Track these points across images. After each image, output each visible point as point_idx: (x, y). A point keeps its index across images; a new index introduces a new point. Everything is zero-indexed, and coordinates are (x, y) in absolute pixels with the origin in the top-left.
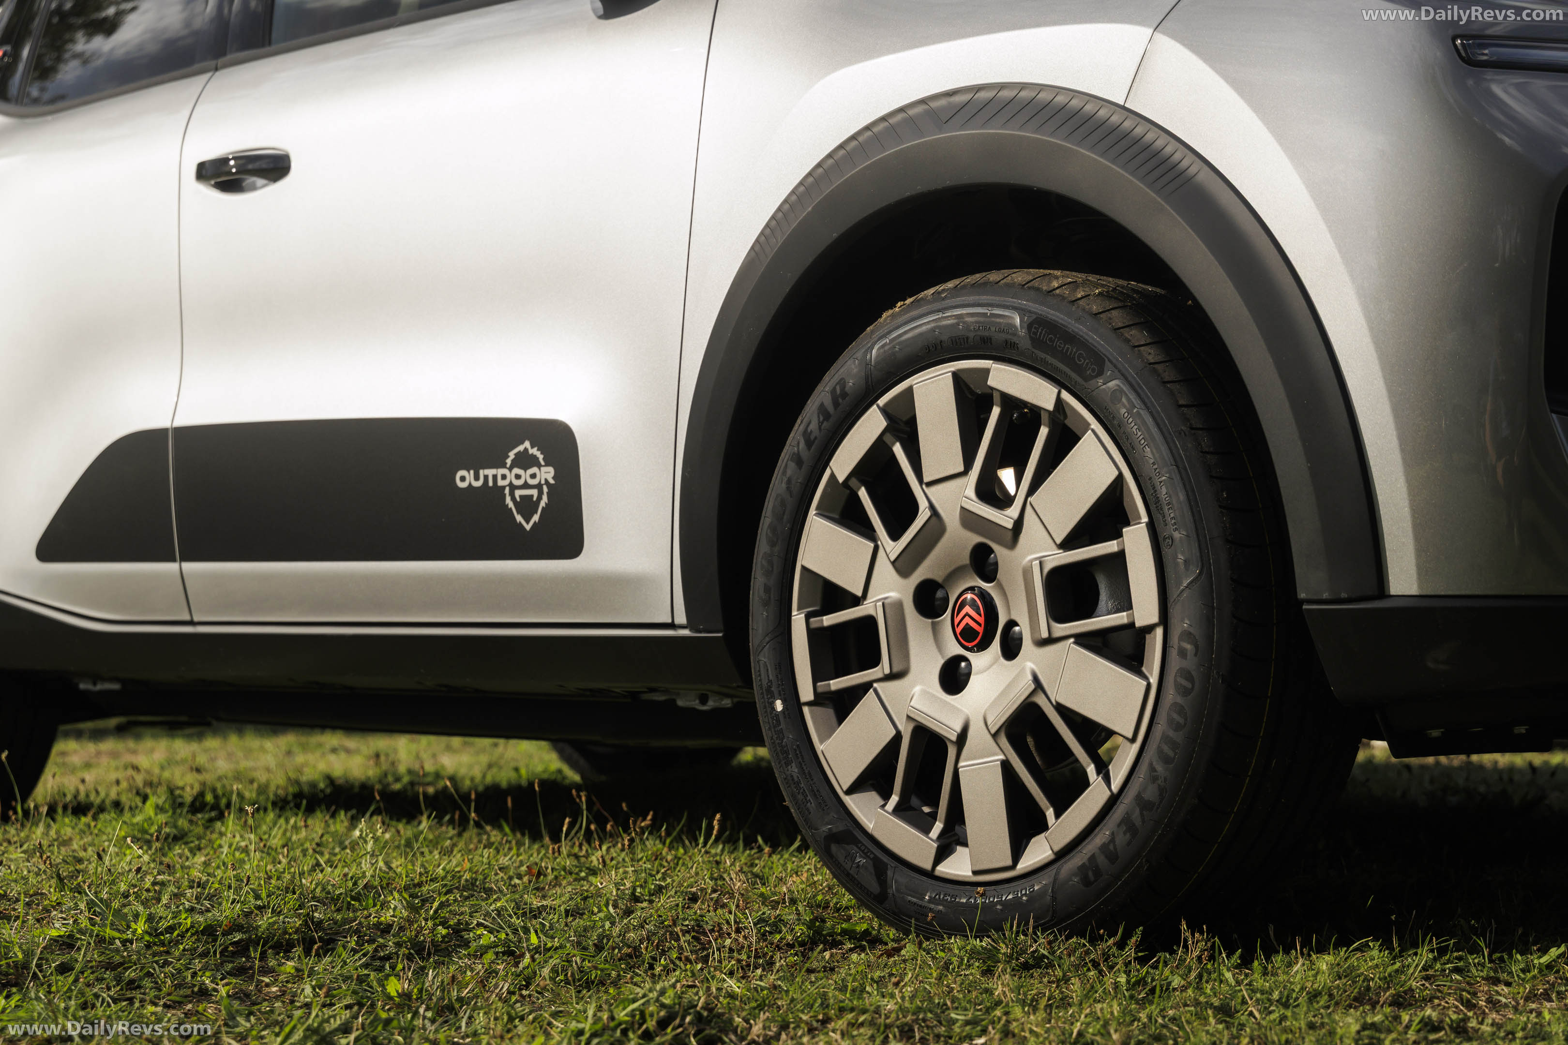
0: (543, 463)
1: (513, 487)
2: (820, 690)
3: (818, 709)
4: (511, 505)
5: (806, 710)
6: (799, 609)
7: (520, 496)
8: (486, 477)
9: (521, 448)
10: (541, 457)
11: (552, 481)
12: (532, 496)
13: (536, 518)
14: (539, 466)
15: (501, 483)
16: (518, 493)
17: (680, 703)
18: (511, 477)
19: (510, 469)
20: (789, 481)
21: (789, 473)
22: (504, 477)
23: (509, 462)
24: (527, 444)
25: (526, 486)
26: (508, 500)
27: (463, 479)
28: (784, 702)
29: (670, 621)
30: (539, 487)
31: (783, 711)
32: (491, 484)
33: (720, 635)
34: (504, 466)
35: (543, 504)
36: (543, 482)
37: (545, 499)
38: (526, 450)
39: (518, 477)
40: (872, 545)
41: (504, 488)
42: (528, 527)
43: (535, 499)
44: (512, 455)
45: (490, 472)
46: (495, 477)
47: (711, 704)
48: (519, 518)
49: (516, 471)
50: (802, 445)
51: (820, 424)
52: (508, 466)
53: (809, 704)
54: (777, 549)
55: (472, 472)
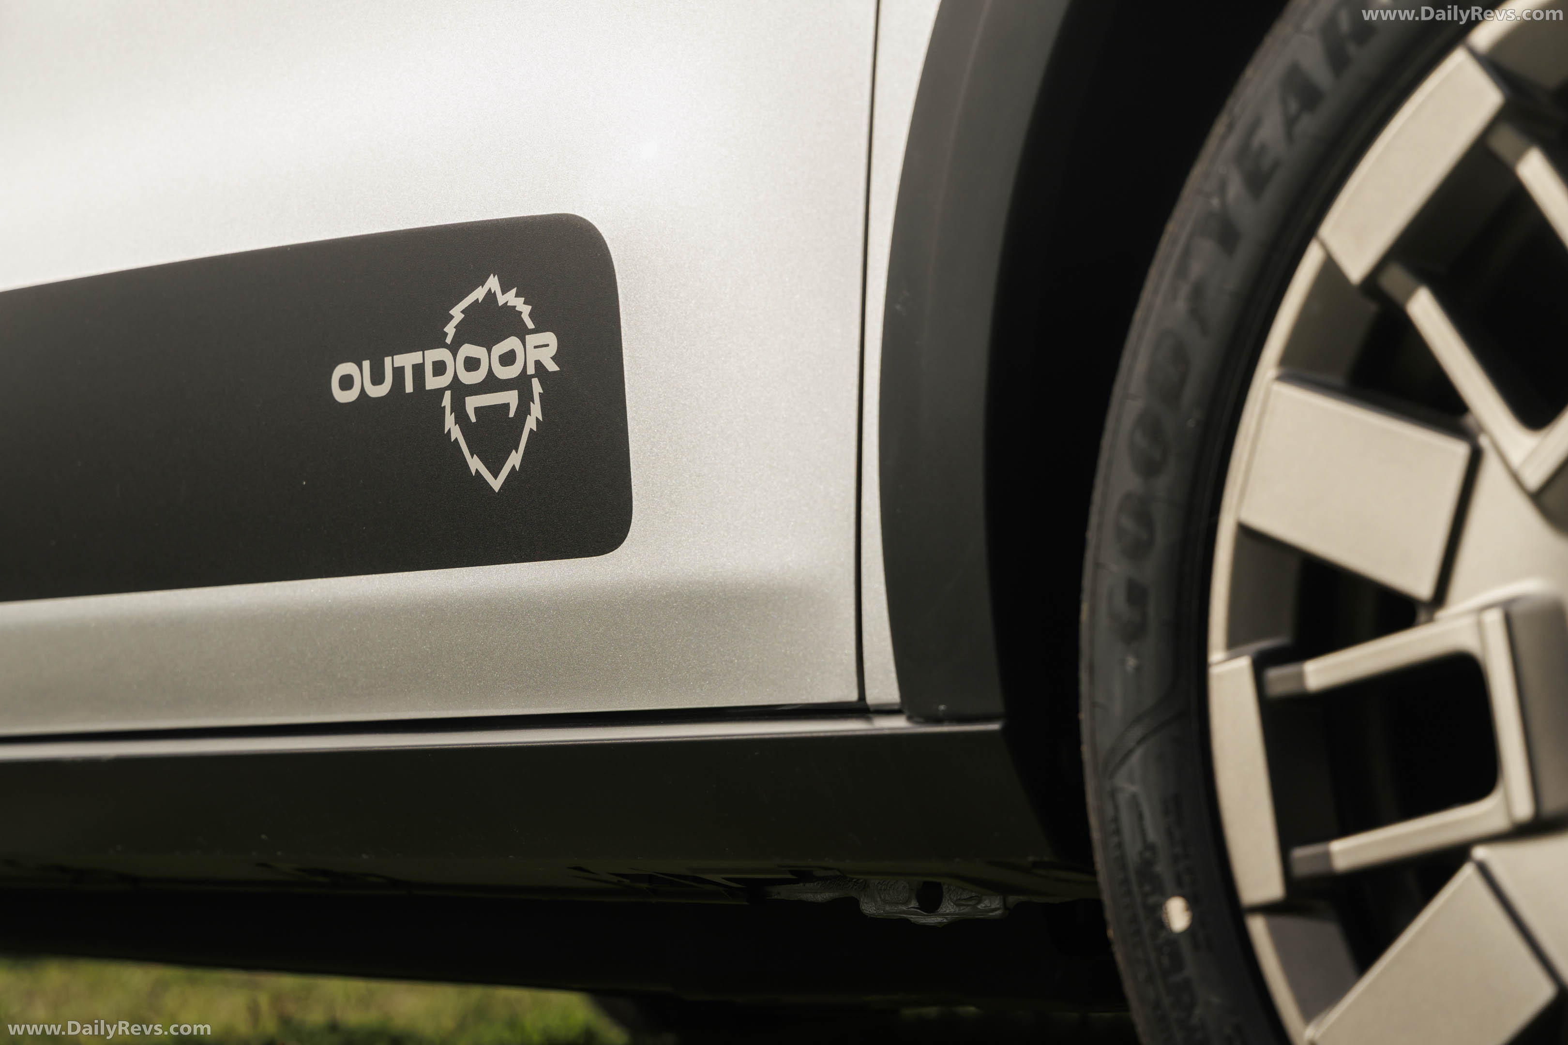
0: (530, 325)
1: (460, 390)
2: (1300, 870)
3: (1294, 925)
4: (456, 433)
5: (1258, 927)
6: (1234, 643)
7: (477, 410)
8: (399, 373)
9: (479, 294)
10: (525, 310)
11: (552, 367)
12: (507, 406)
13: (515, 459)
14: (522, 333)
15: (432, 383)
16: (472, 403)
17: (869, 908)
18: (455, 366)
19: (454, 349)
20: (1197, 293)
21: (1196, 268)
22: (439, 368)
23: (450, 330)
24: (493, 283)
25: (491, 384)
26: (450, 421)
27: (347, 382)
28: (1193, 904)
29: (852, 696)
30: (521, 383)
31: (1190, 931)
32: (409, 388)
33: (995, 726)
34: (439, 342)
35: (531, 424)
36: (531, 370)
37: (536, 410)
38: (491, 296)
39: (472, 364)
40: (1459, 450)
41: (440, 392)
42: (496, 484)
43: (512, 414)
44: (457, 313)
45: (407, 360)
46: (419, 370)
47: (949, 909)
48: (475, 464)
49: (468, 350)
50: (1235, 188)
51: (1290, 122)
52: (449, 340)
53: (1268, 909)
54: (1163, 483)
55: (366, 364)
